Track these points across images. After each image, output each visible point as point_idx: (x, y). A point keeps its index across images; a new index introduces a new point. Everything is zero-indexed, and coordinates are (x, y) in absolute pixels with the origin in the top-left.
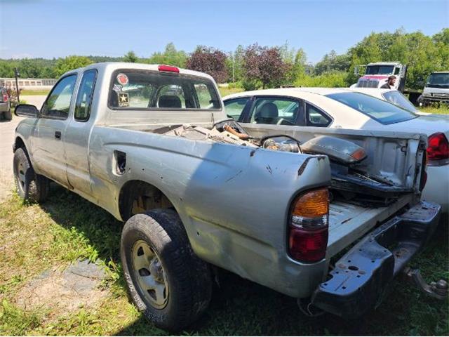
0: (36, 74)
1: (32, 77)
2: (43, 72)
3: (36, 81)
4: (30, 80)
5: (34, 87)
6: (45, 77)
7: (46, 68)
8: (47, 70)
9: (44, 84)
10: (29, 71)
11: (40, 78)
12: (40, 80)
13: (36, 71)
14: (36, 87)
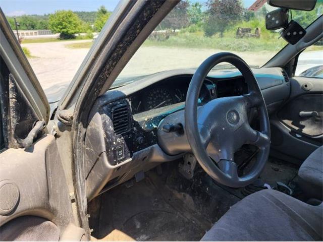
0: (33, 27)
1: (30, 29)
2: (38, 25)
3: (33, 32)
4: (29, 32)
5: (32, 36)
6: (39, 28)
7: (40, 21)
8: (41, 23)
9: (40, 34)
10: (27, 25)
11: (36, 29)
12: (37, 31)
13: (33, 24)
14: (34, 36)
